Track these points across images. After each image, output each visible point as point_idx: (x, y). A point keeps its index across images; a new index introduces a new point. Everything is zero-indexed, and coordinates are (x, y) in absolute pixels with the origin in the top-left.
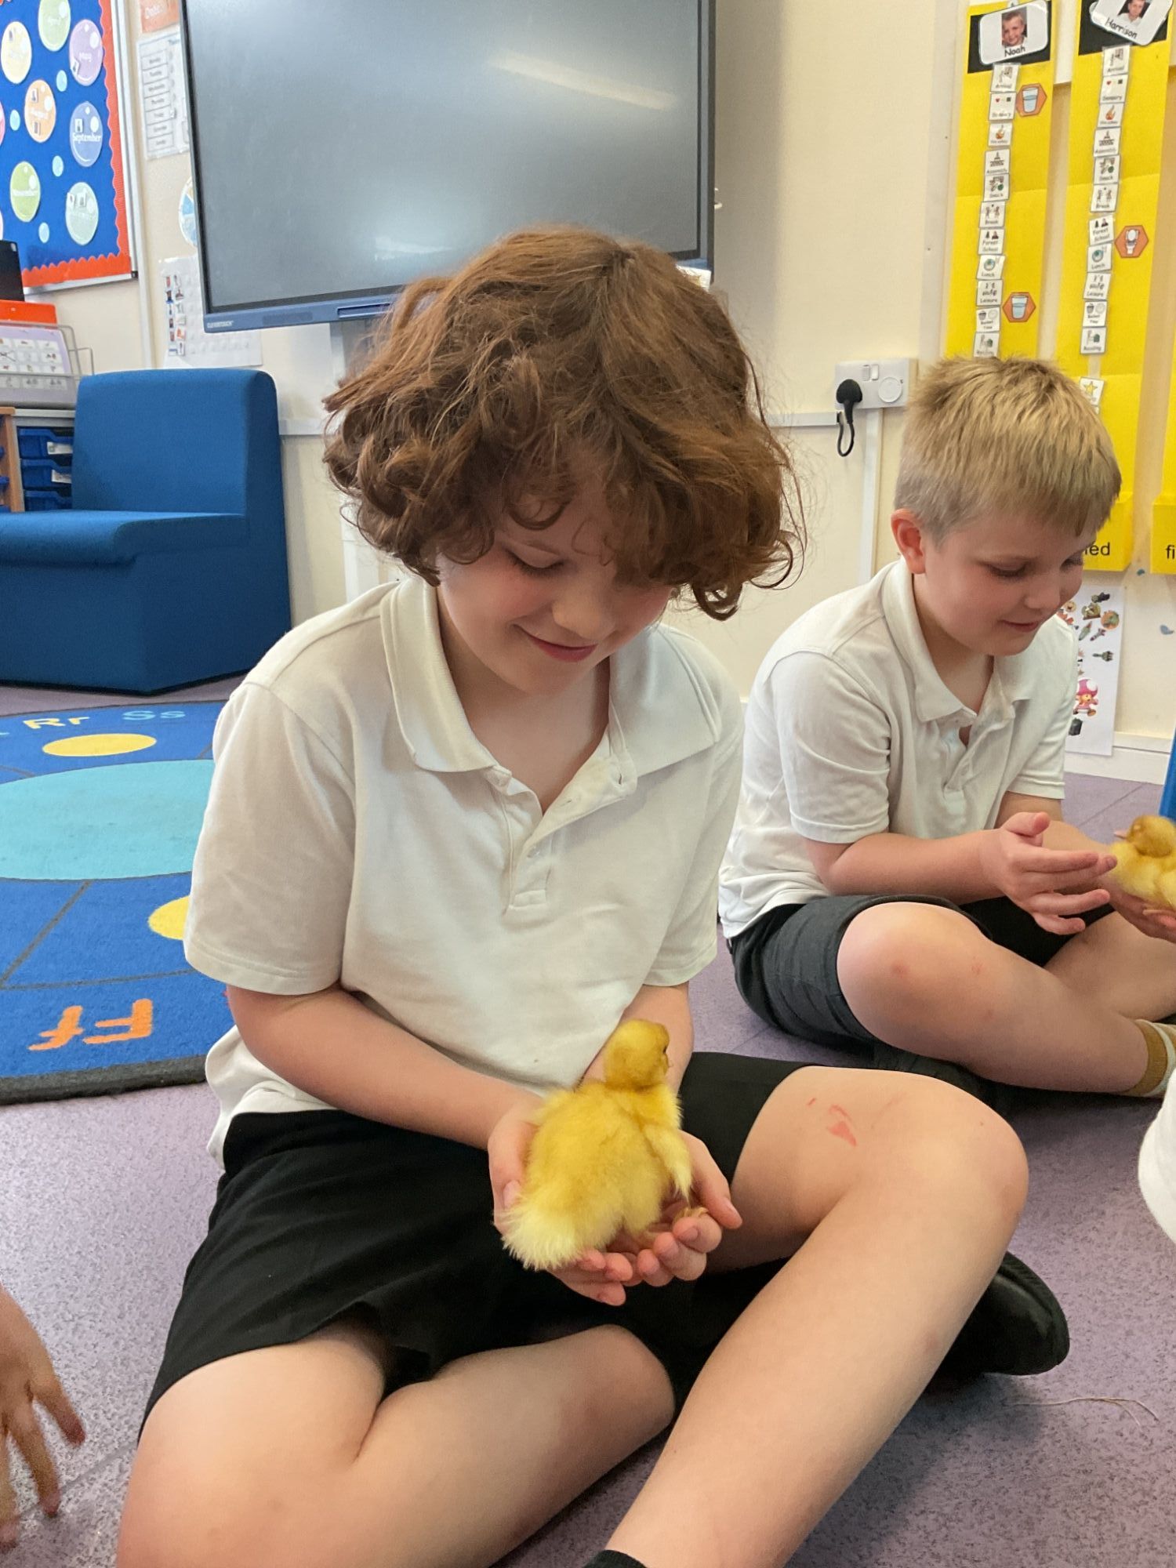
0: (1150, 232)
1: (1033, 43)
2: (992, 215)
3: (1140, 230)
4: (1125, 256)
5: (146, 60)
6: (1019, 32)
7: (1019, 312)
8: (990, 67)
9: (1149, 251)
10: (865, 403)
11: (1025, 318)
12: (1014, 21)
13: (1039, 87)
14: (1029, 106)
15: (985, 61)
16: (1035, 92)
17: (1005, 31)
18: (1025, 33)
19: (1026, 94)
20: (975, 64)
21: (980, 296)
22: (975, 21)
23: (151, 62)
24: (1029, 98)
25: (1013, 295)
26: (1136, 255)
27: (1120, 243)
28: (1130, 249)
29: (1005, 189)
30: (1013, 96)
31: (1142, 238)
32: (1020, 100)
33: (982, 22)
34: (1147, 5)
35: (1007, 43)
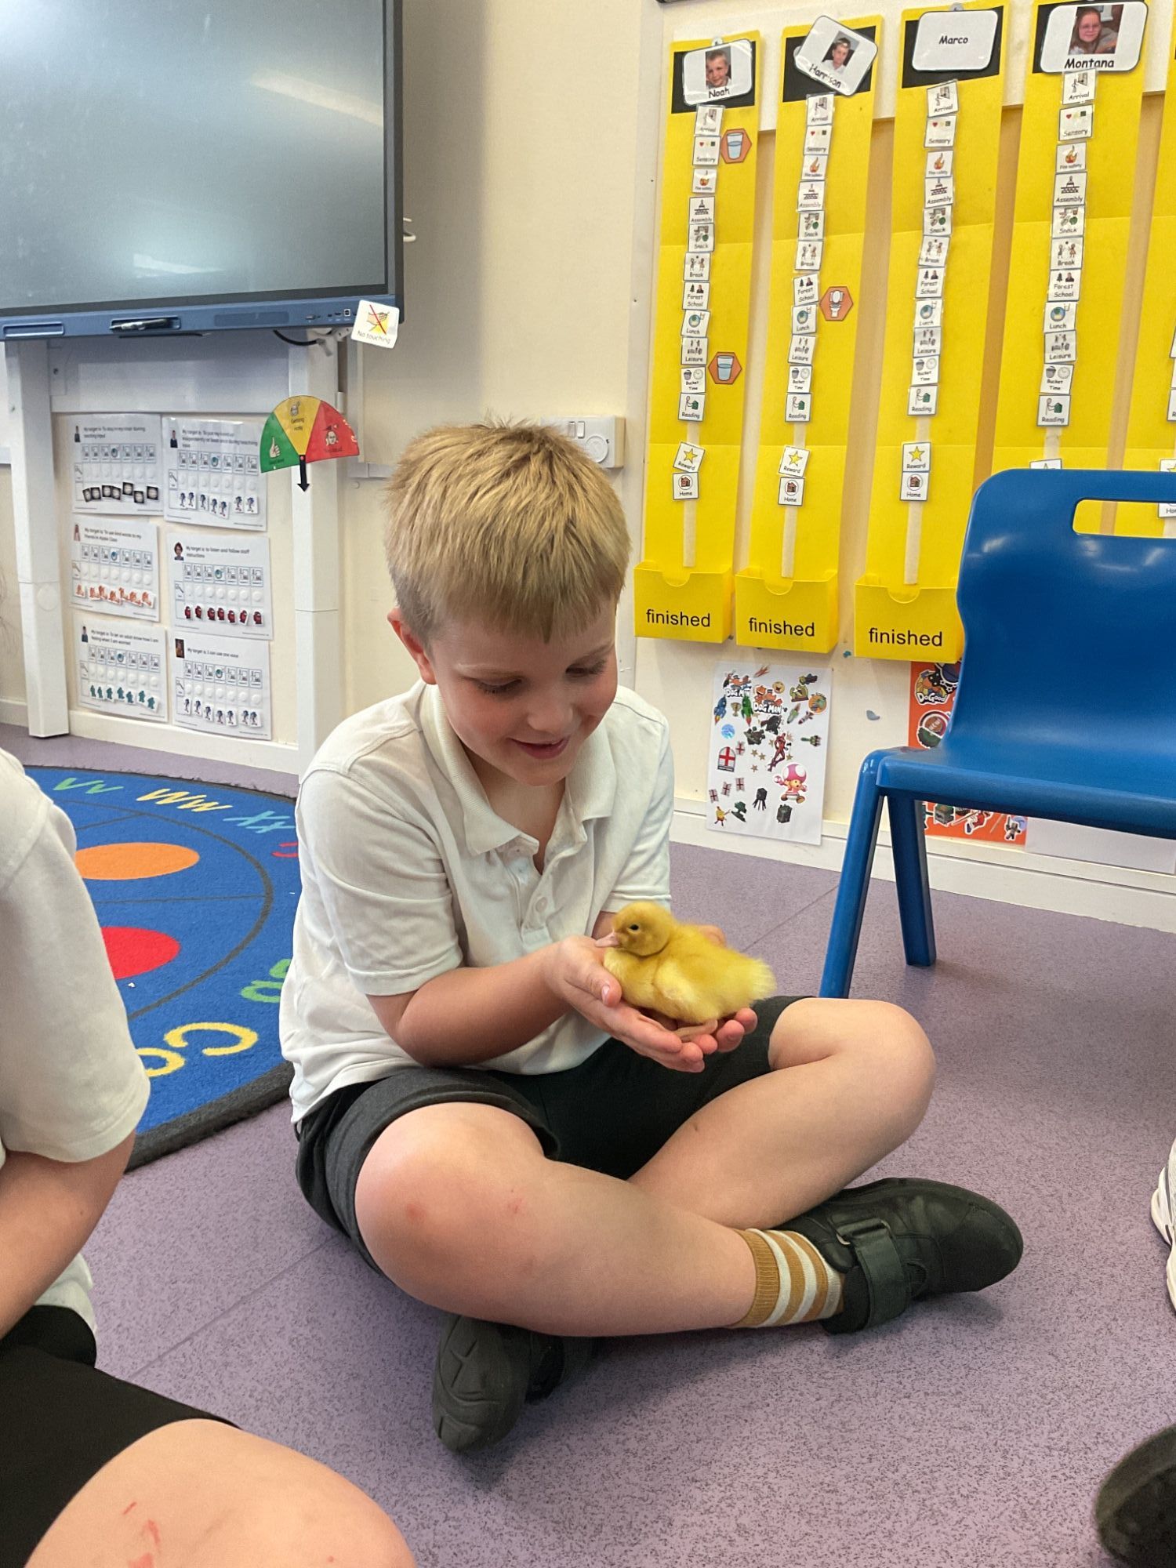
0: (855, 296)
1: (737, 86)
2: (697, 267)
3: (845, 292)
4: (830, 319)
6: (723, 72)
7: (724, 374)
8: (693, 108)
9: (853, 315)
11: (731, 381)
13: (742, 132)
14: (734, 152)
15: (689, 102)
16: (739, 138)
17: (709, 71)
18: (729, 74)
19: (730, 139)
20: (679, 104)
22: (679, 57)
24: (734, 144)
25: (719, 355)
26: (841, 319)
27: (825, 304)
28: (835, 312)
29: (711, 240)
30: (717, 141)
31: (846, 301)
32: (724, 145)
33: (686, 60)
34: (851, 53)
35: (711, 83)
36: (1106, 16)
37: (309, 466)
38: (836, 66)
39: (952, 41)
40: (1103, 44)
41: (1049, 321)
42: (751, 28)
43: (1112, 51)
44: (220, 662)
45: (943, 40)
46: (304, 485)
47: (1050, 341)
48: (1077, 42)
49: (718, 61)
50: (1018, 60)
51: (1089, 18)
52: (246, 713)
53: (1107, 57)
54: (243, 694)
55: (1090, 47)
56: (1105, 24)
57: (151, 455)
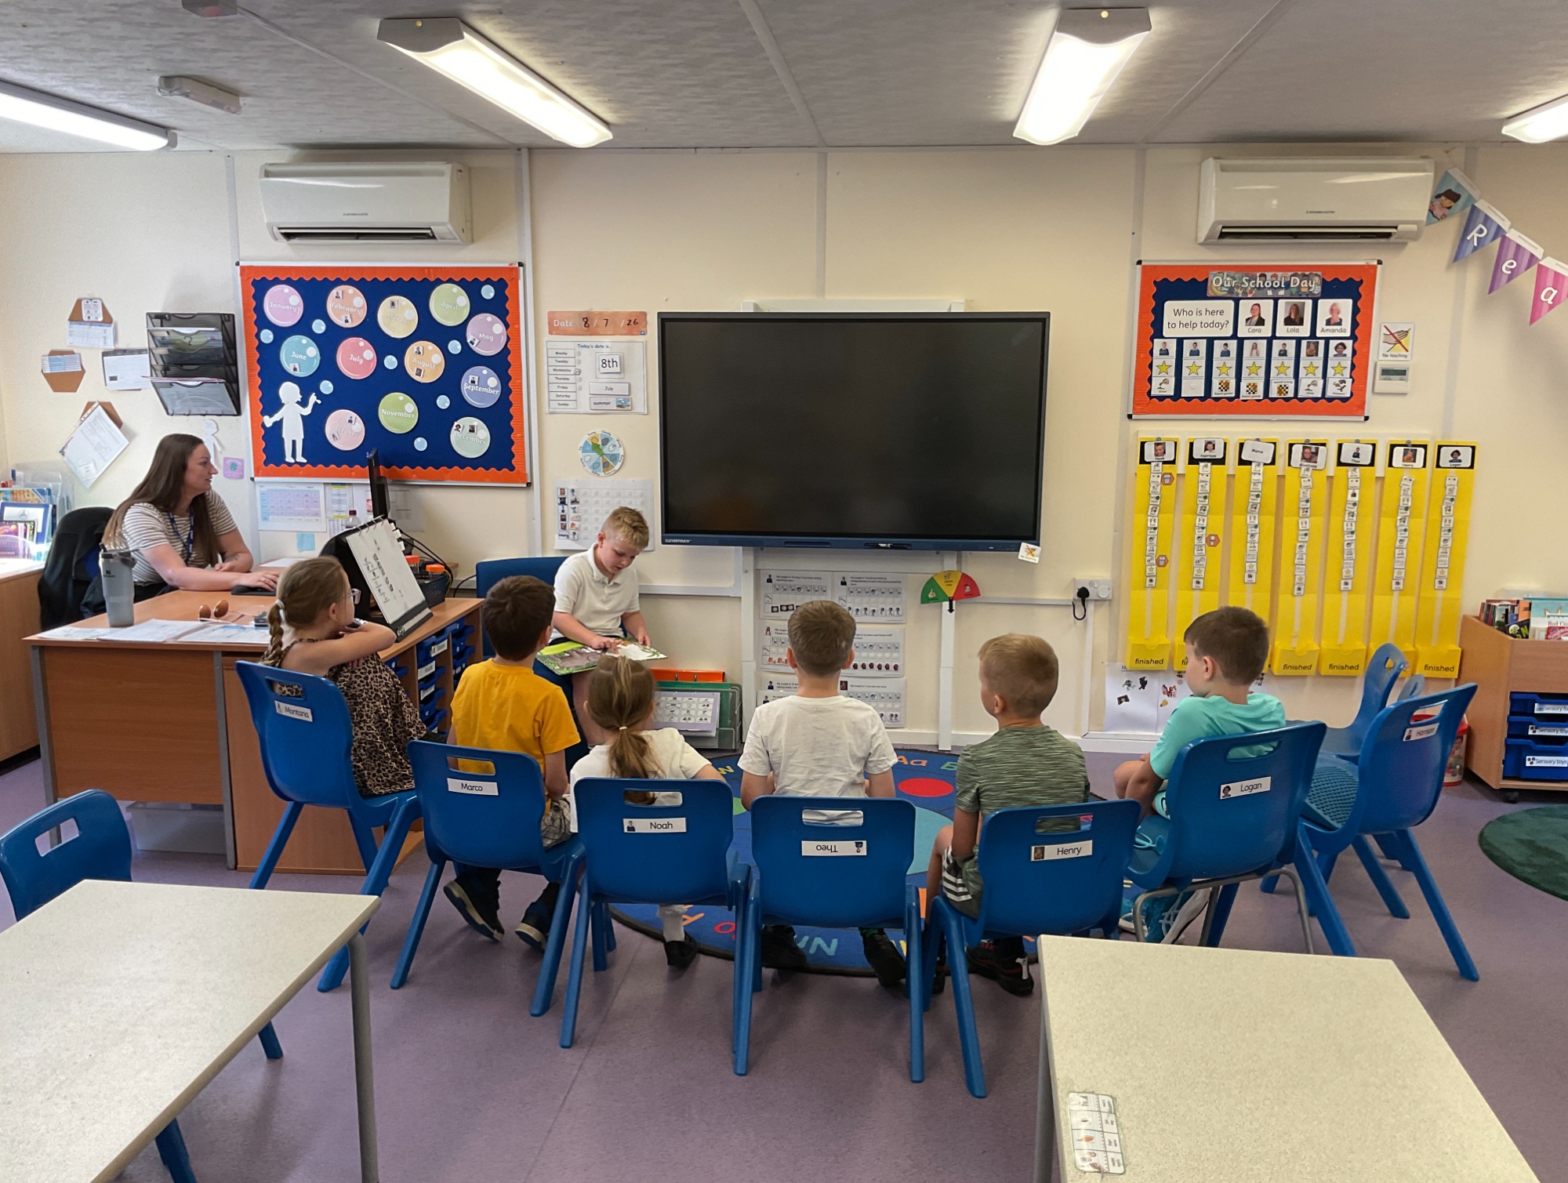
0: (1221, 538)
1: (1169, 457)
2: (1153, 522)
3: (1216, 536)
4: (1210, 545)
5: (552, 353)
6: (1162, 451)
7: (1162, 563)
8: (1149, 463)
9: (1220, 544)
10: (1090, 597)
11: (1164, 566)
12: (1160, 447)
13: (1171, 474)
14: (1167, 481)
15: (1147, 460)
16: (1169, 476)
17: (1156, 450)
18: (1164, 453)
19: (1165, 476)
20: (1142, 461)
21: (1148, 552)
22: (1143, 444)
23: (557, 353)
24: (1167, 478)
25: (1160, 556)
26: (1214, 546)
27: (1208, 540)
28: (1212, 543)
29: (1157, 513)
30: (1160, 475)
31: (1217, 541)
32: (1163, 479)
33: (1146, 445)
34: (1214, 445)
35: (1156, 455)
36: (1313, 450)
37: (954, 602)
38: (1211, 451)
39: (1257, 451)
40: (1313, 460)
41: (1298, 550)
42: (1177, 436)
43: (1316, 462)
44: (873, 691)
45: (1253, 450)
46: (951, 610)
47: (1298, 556)
48: (1303, 458)
49: (1160, 445)
50: (1281, 460)
51: (1307, 450)
52: (892, 715)
53: (1315, 464)
54: (889, 705)
55: (1309, 460)
56: (1313, 453)
57: (824, 591)
